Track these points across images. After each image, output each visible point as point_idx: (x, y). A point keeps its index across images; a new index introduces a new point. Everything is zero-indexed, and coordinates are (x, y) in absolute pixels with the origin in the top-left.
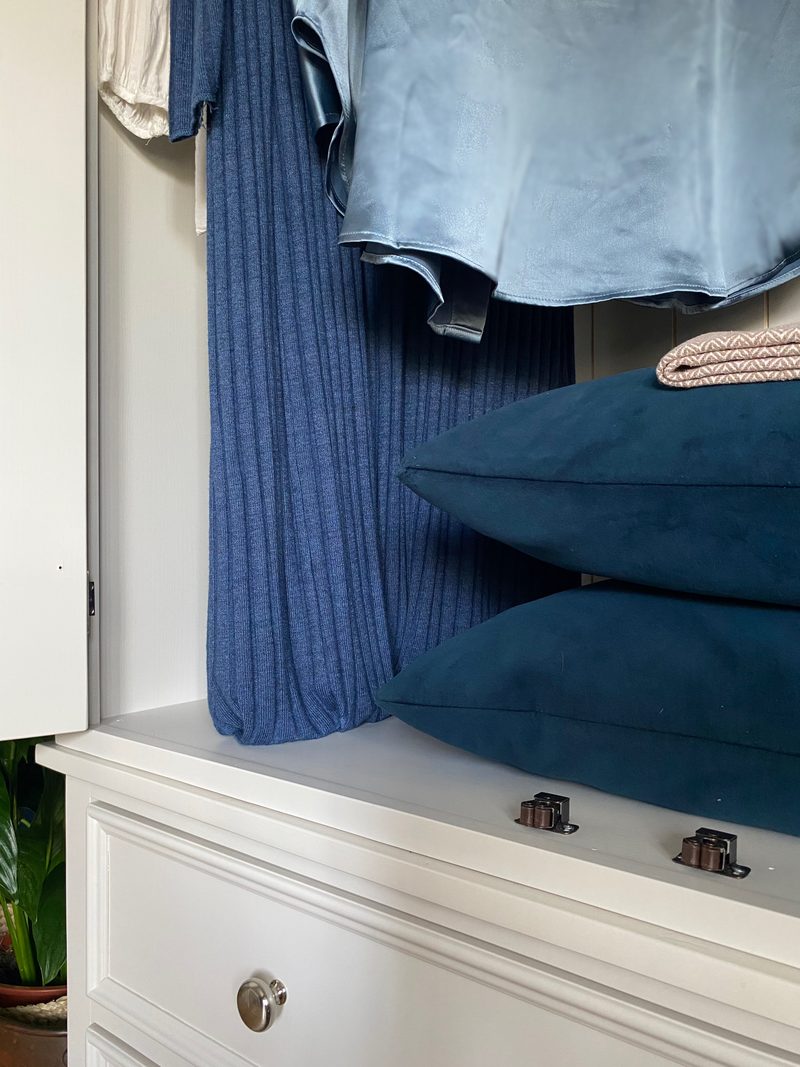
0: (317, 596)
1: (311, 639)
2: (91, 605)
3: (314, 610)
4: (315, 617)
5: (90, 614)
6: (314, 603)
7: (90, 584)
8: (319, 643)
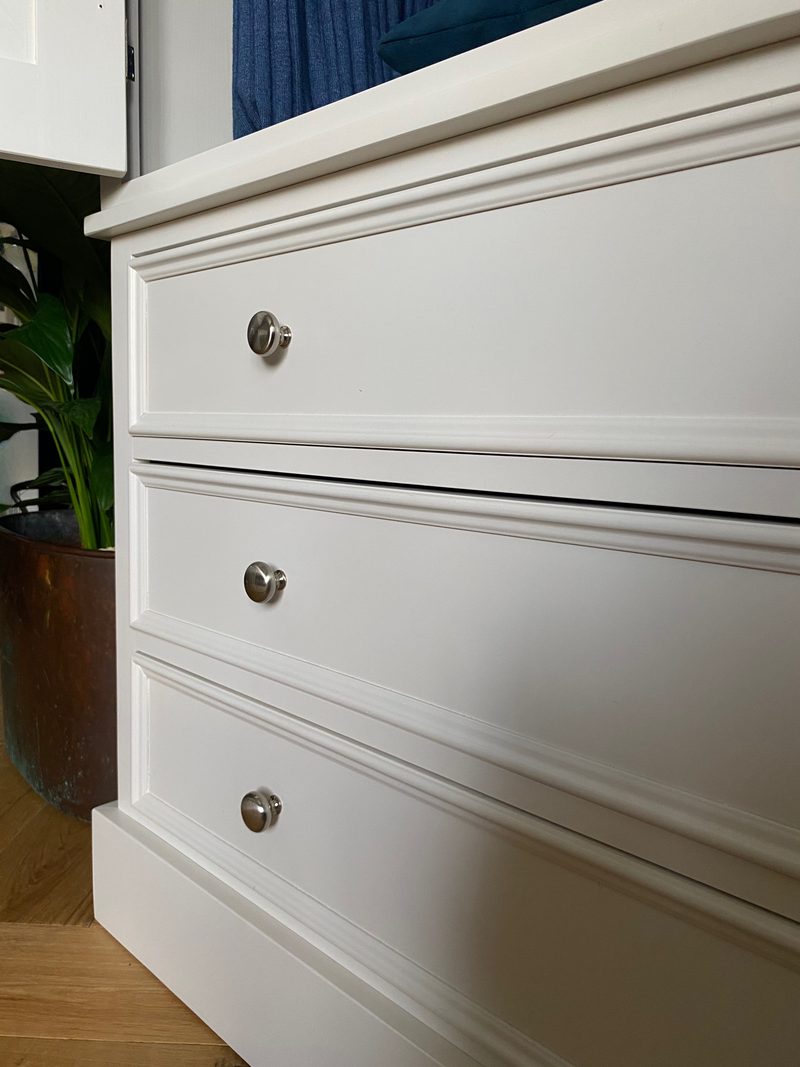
0: (335, 35)
1: (328, 78)
2: (130, 69)
3: (332, 49)
4: (332, 54)
5: (130, 78)
6: (332, 42)
7: (129, 49)
8: (335, 80)
